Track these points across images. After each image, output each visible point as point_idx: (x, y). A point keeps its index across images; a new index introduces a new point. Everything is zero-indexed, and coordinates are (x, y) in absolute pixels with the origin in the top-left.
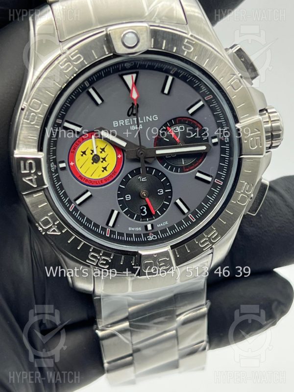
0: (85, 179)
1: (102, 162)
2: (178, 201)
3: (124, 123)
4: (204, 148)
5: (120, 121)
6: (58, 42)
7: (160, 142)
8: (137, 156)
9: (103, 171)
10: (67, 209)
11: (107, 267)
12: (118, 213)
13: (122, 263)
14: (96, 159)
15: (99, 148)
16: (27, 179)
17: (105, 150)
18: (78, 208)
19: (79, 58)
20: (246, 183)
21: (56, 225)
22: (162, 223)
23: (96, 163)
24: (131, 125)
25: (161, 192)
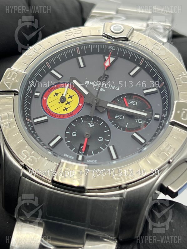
0: (48, 110)
4: (145, 114)
8: (92, 101)
9: (64, 110)
14: (63, 100)
15: (68, 95)
16: (7, 82)
17: (72, 97)
19: (79, 33)
23: (62, 103)
25: (101, 139)
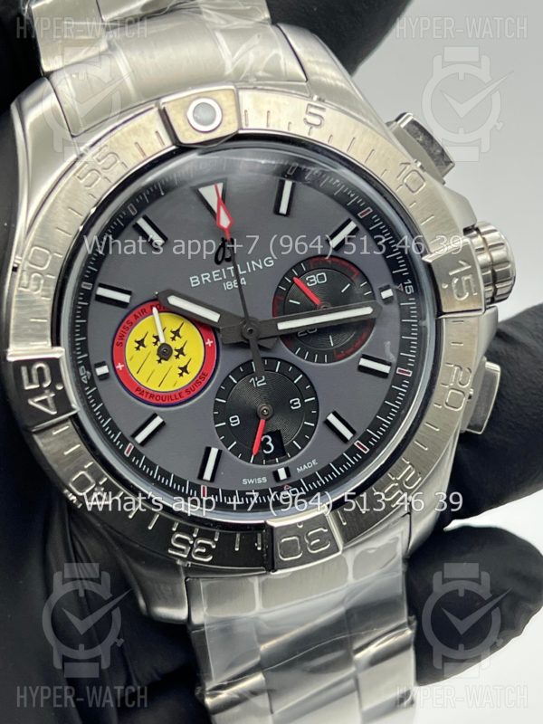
0: (147, 393)
1: (177, 357)
2: (332, 418)
3: (211, 278)
4: (368, 311)
5: (202, 275)
6: (70, 137)
7: (283, 308)
8: (243, 337)
9: (181, 375)
10: (119, 453)
11: (210, 558)
12: (220, 453)
13: (237, 549)
14: (164, 353)
15: (168, 331)
16: (37, 400)
17: (181, 333)
18: (141, 449)
19: (112, 160)
20: (456, 368)
21: (103, 485)
22: (306, 463)
23: (166, 360)
24: (225, 281)
25: (297, 404)
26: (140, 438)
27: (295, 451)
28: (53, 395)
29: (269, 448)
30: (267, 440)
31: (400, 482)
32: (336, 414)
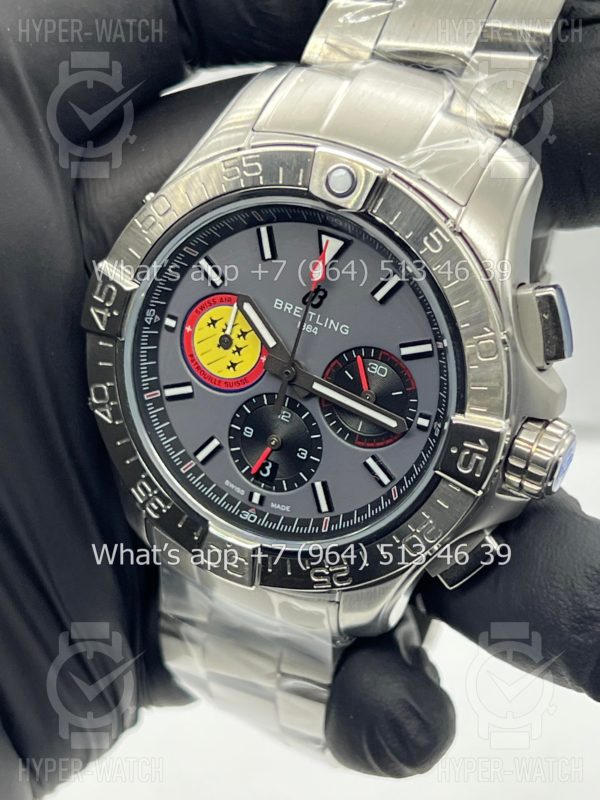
0: (196, 364)
2: (318, 486)
3: (292, 311)
4: (393, 424)
6: (249, 128)
7: (337, 374)
11: (157, 517)
12: (219, 448)
13: (180, 526)
14: (225, 342)
15: (237, 328)
16: (98, 311)
17: (246, 337)
18: (165, 401)
19: (255, 169)
20: (431, 522)
21: (112, 406)
22: (281, 504)
23: (224, 349)
25: (303, 454)
26: (169, 392)
27: (280, 489)
28: (109, 315)
29: (265, 472)
30: (267, 465)
31: (331, 574)
32: (324, 485)
